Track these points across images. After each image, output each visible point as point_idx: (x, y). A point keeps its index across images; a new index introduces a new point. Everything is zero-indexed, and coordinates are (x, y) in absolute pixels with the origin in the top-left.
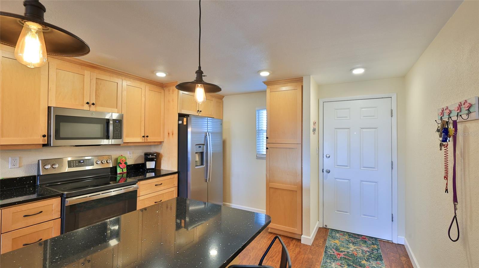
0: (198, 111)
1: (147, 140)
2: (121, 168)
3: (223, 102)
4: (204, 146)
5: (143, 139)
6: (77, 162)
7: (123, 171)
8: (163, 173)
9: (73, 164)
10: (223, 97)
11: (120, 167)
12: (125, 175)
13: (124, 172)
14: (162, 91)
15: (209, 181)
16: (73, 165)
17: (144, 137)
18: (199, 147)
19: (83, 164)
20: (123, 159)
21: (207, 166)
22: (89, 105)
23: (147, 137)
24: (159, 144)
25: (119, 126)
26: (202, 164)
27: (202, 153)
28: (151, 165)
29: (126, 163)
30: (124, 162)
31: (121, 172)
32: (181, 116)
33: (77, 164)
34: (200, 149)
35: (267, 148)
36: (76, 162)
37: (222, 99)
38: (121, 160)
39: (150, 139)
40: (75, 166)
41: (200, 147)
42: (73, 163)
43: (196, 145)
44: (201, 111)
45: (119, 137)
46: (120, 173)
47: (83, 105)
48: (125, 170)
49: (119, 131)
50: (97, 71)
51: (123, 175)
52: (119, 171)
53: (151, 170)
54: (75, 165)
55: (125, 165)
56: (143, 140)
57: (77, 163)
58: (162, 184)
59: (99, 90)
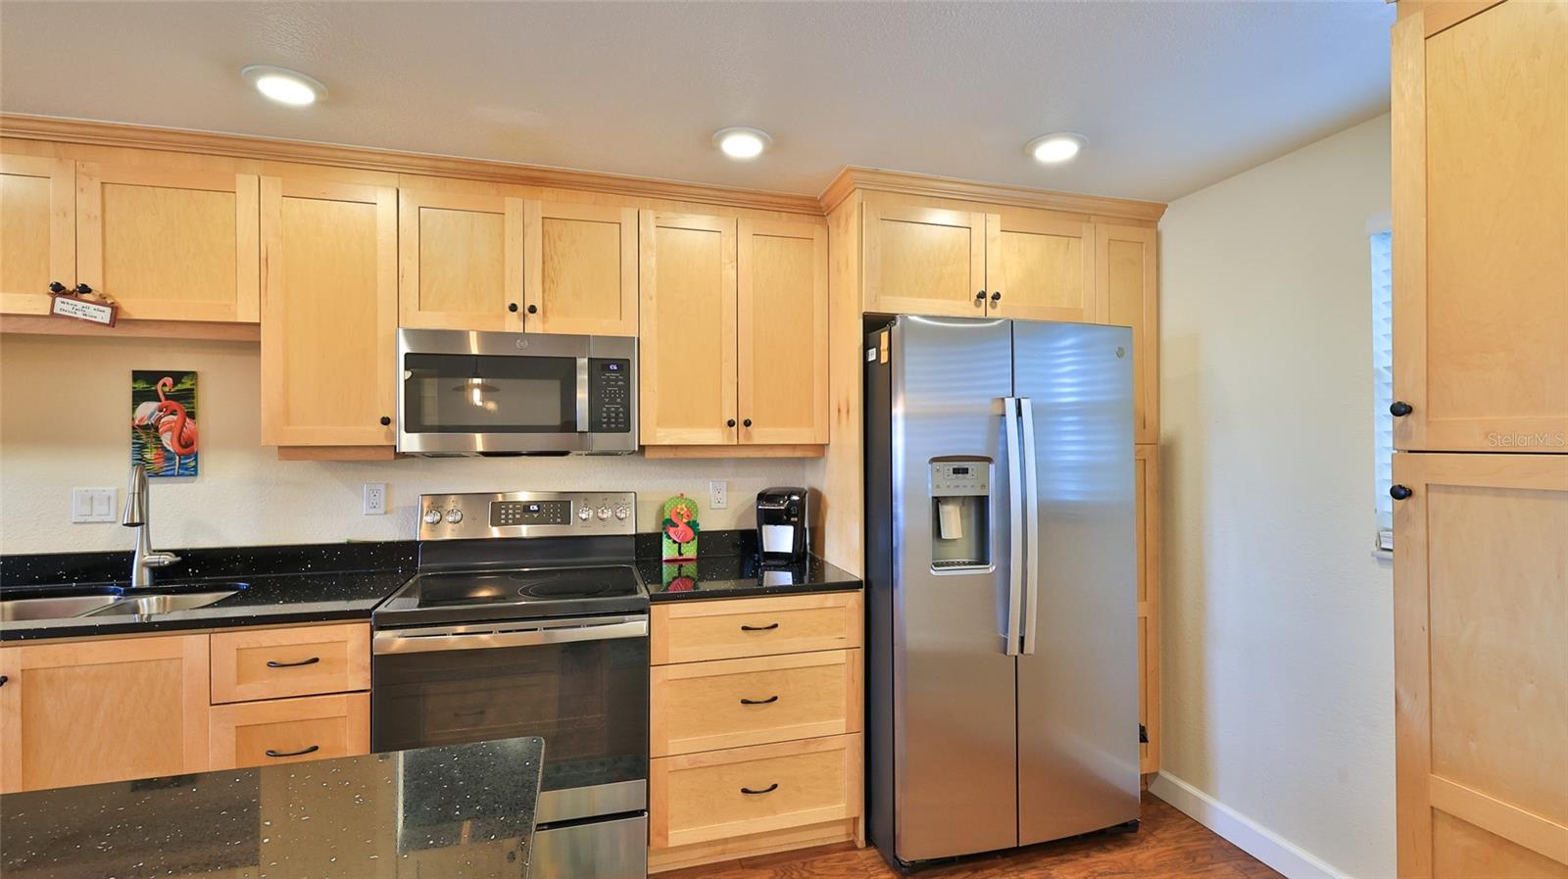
0: (982, 295)
1: (748, 435)
2: (675, 542)
3: (1158, 235)
4: (992, 467)
5: (731, 432)
6: (518, 509)
7: (680, 554)
8: (830, 577)
9: (507, 514)
10: (1160, 209)
11: (669, 537)
12: (690, 569)
13: (684, 557)
14: (818, 232)
15: (1022, 650)
16: (507, 519)
17: (731, 424)
18: (956, 471)
19: (536, 515)
20: (682, 509)
21: (1007, 569)
22: (519, 316)
23: (747, 423)
24: (810, 454)
25: (620, 383)
26: (982, 559)
27: (982, 502)
28: (780, 539)
29: (692, 525)
30: (685, 520)
31: (676, 555)
32: (875, 324)
33: (518, 516)
34: (957, 483)
35: (1400, 493)
36: (514, 509)
37: (1156, 222)
38: (674, 511)
39: (760, 435)
40: (510, 521)
41: (965, 471)
42: (507, 512)
43: (934, 460)
44: (997, 296)
45: (621, 423)
46: (670, 558)
47: (502, 317)
48: (690, 550)
49: (619, 400)
50: (548, 193)
51: (681, 566)
52: (668, 551)
53: (779, 560)
54: (510, 516)
55: (691, 534)
56: (730, 437)
57: (518, 513)
58: (776, 626)
59: (555, 258)
